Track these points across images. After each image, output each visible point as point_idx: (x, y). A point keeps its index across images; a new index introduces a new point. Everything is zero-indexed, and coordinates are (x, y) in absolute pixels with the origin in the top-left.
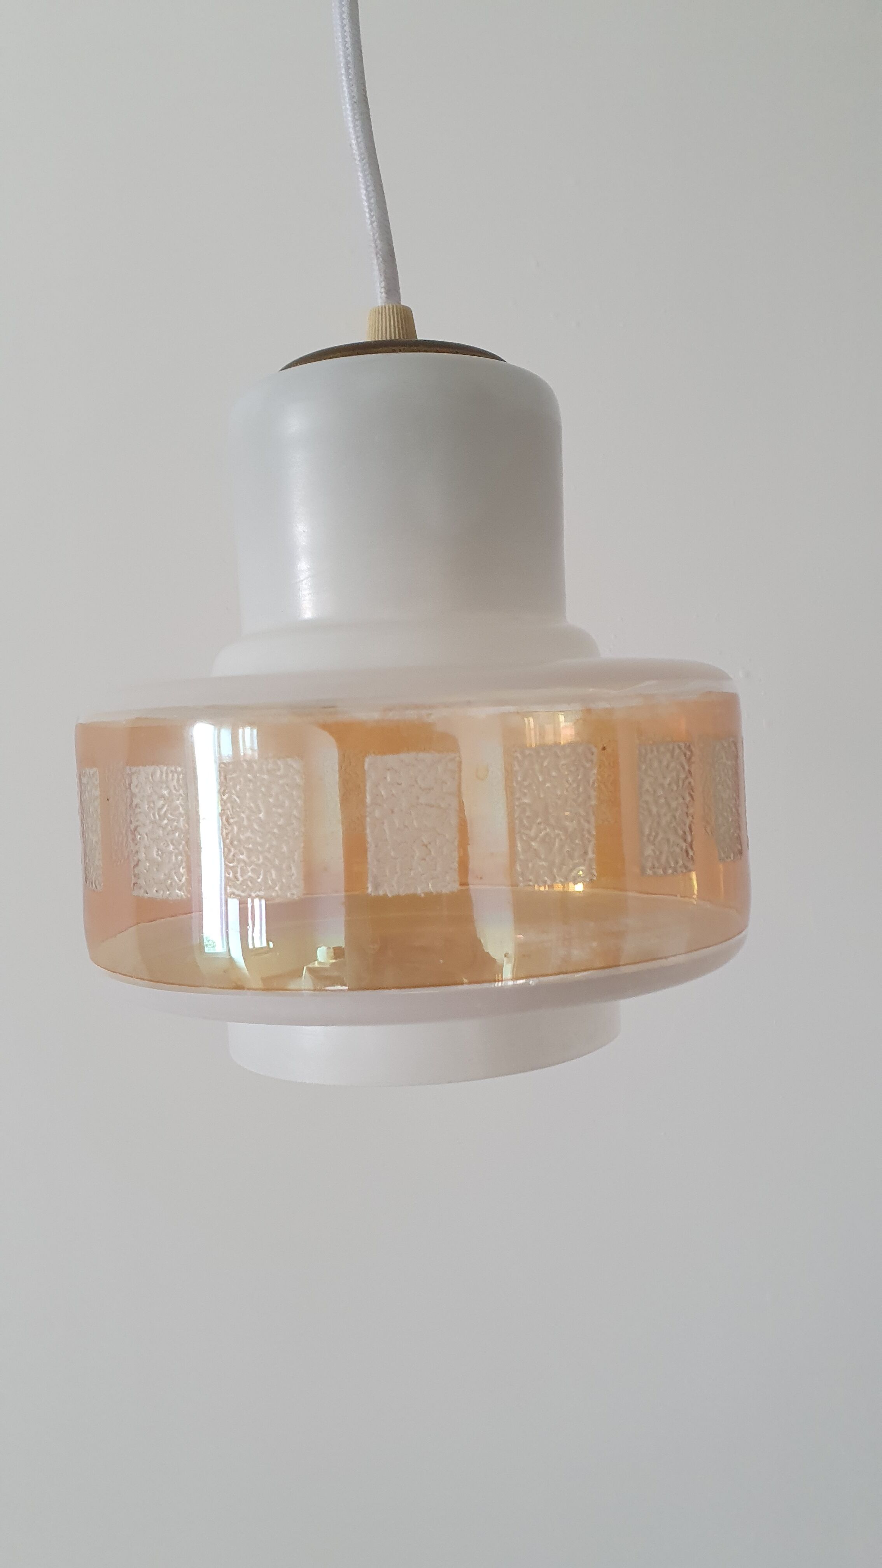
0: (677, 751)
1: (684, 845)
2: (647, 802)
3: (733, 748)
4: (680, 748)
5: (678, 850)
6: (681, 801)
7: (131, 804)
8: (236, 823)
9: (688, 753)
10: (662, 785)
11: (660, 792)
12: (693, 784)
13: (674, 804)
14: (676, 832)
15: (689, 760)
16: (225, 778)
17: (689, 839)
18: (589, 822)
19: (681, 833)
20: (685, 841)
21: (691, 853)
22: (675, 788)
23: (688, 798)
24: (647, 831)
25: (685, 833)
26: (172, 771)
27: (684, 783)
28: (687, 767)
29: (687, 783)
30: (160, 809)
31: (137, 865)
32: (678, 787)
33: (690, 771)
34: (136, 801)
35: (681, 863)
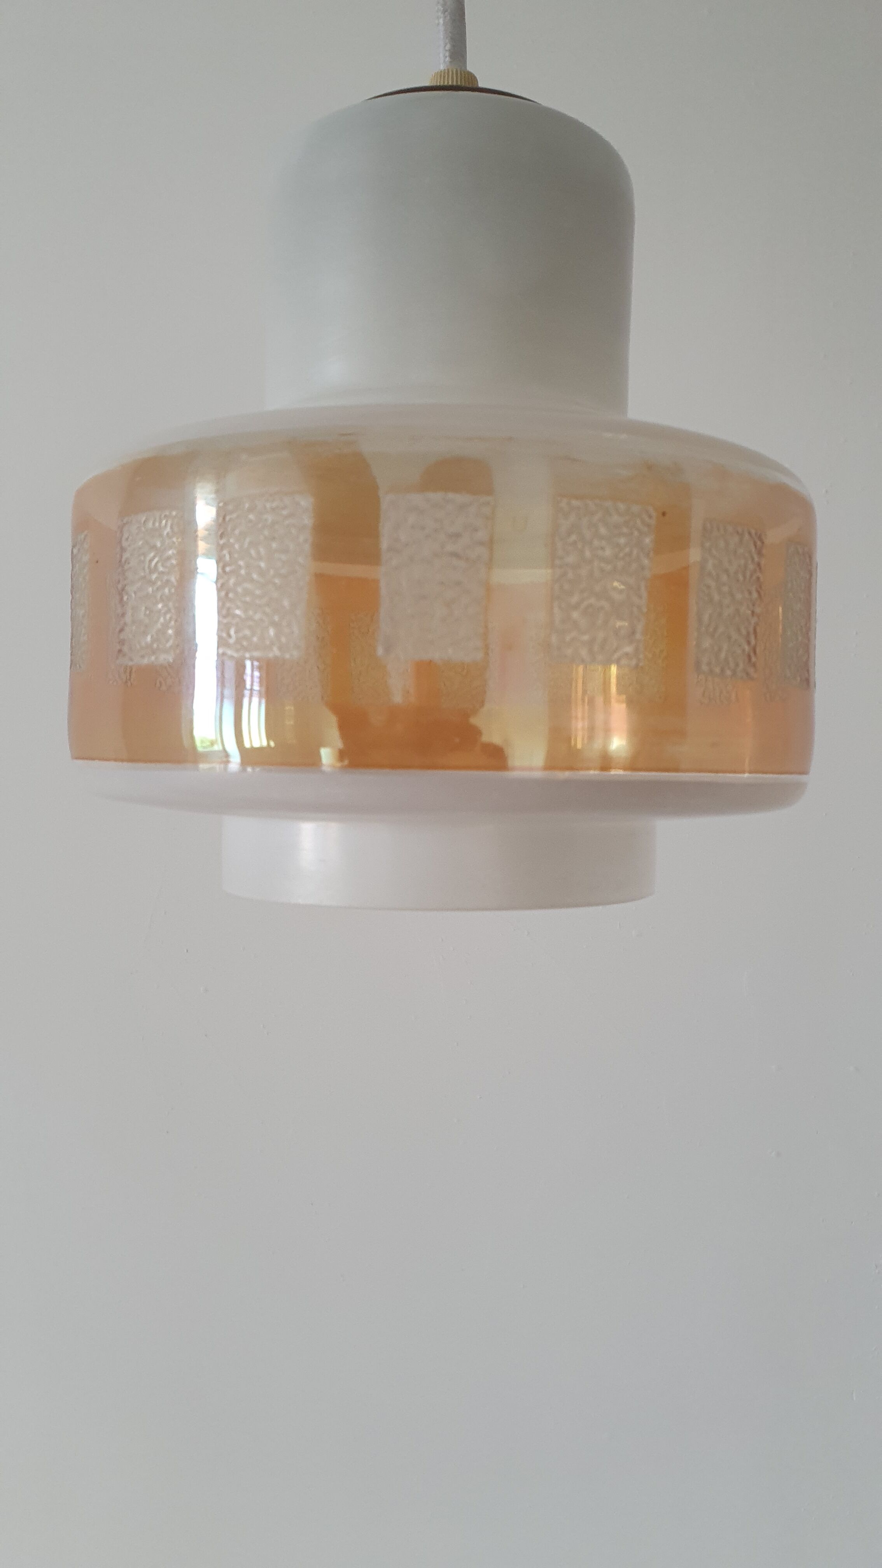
0: (747, 536)
1: (747, 648)
2: (709, 587)
3: (808, 560)
4: (750, 533)
5: (739, 651)
6: (747, 595)
7: (120, 561)
8: (232, 572)
9: (759, 543)
10: (726, 571)
11: (724, 578)
12: (762, 579)
13: (739, 596)
14: (739, 630)
15: (760, 553)
16: (224, 518)
17: (753, 642)
18: (640, 597)
19: (744, 632)
20: (749, 643)
21: (754, 659)
22: (741, 578)
23: (755, 595)
24: (706, 618)
25: (748, 633)
26: (165, 516)
27: (751, 576)
28: (756, 559)
29: (754, 578)
30: (151, 561)
31: (121, 630)
32: (744, 577)
33: (759, 565)
34: (126, 555)
35: (741, 666)
